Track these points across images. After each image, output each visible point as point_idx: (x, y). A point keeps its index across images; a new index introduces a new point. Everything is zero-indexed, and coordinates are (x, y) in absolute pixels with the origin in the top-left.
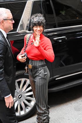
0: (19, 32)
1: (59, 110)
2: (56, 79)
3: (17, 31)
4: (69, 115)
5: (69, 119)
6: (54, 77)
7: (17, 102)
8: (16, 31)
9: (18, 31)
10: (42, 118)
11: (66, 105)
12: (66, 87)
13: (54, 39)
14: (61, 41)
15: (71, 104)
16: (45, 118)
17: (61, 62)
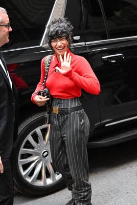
0: (43, 46)
1: (111, 177)
2: (107, 125)
3: (41, 45)
4: (127, 186)
5: (127, 193)
6: (102, 122)
7: (41, 163)
8: (39, 44)
9: (43, 44)
10: (81, 194)
11: (123, 169)
12: (123, 138)
13: (103, 58)
14: (114, 61)
15: (132, 167)
16: (86, 194)
17: (115, 96)
